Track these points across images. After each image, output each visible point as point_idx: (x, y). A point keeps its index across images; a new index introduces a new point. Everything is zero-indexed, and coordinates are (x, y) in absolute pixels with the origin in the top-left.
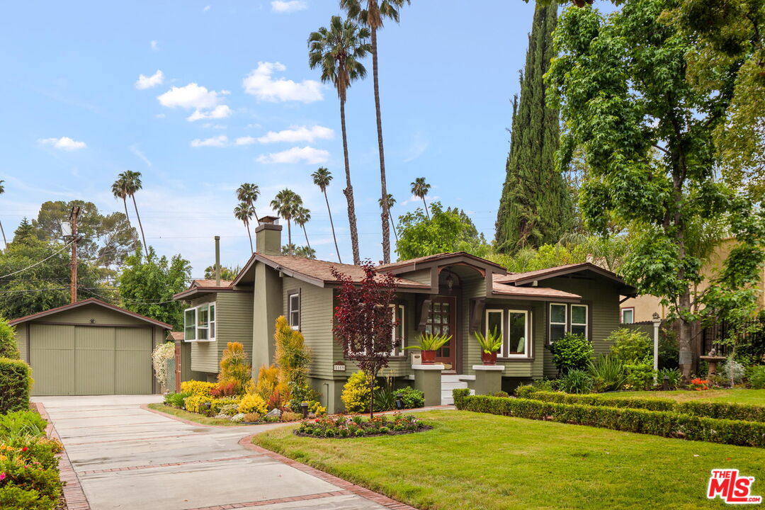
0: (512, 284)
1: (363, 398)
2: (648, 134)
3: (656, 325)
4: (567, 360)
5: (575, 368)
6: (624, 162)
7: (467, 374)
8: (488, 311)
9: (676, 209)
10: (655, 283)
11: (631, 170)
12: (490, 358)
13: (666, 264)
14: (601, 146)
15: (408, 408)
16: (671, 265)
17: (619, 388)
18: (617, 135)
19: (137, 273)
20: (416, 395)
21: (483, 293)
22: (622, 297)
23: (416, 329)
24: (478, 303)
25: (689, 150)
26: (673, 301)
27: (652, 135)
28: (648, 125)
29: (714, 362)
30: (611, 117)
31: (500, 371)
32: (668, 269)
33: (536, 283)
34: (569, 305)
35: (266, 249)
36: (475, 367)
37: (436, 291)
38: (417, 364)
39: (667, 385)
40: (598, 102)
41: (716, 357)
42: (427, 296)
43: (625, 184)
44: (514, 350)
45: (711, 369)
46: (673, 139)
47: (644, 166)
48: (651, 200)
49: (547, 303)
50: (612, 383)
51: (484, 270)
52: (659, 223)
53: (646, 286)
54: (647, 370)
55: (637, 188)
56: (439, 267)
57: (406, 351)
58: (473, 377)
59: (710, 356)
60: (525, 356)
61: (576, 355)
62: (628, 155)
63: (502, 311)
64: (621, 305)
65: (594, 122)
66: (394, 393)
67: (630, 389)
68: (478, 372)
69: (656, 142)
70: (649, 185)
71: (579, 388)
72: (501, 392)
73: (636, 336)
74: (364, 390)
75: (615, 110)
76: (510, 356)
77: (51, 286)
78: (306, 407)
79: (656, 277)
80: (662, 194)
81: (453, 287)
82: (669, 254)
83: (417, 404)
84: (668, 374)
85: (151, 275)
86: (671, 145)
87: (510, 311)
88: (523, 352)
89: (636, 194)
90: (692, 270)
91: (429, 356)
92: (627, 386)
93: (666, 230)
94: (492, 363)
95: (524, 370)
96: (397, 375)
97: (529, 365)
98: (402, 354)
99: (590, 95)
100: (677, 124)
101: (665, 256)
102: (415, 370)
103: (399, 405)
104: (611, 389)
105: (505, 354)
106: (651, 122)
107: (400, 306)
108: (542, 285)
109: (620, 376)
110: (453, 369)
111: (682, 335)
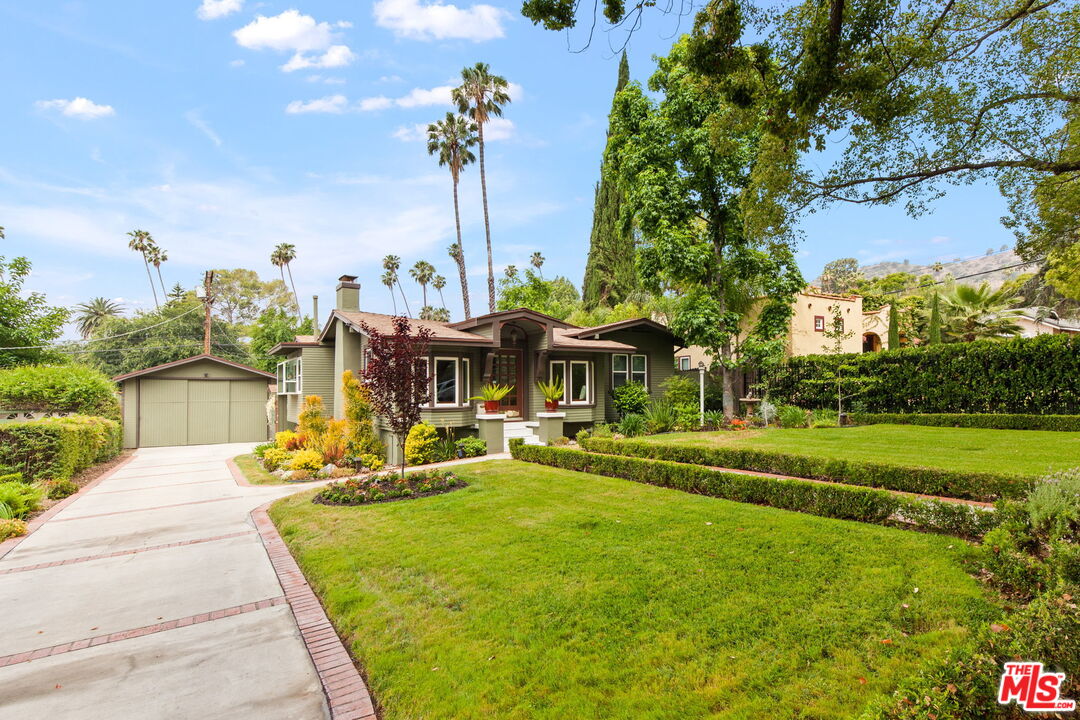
0: (576, 337)
1: (421, 450)
2: (692, 206)
3: (702, 372)
4: (625, 405)
5: (631, 411)
6: (669, 227)
7: (533, 420)
8: (552, 362)
9: (717, 270)
10: (698, 335)
11: (674, 234)
12: (553, 406)
13: (708, 319)
14: (650, 213)
15: (469, 457)
16: (712, 319)
17: (670, 430)
18: (662, 203)
19: (266, 331)
20: (478, 444)
21: (545, 346)
22: (676, 348)
23: (481, 380)
24: (541, 355)
25: (726, 220)
26: (716, 350)
27: (696, 207)
28: (692, 197)
29: (751, 404)
30: (657, 187)
31: (561, 418)
32: (709, 323)
33: (597, 336)
34: (630, 355)
35: (344, 306)
36: (539, 415)
37: (498, 344)
38: (482, 414)
39: (711, 426)
40: (646, 175)
41: (753, 400)
42: (490, 350)
43: (670, 247)
44: (576, 397)
45: (749, 410)
46: (713, 210)
47: (687, 232)
48: (693, 262)
49: (611, 354)
50: (663, 425)
51: (545, 324)
52: (703, 283)
53: (692, 338)
54: (693, 413)
55: (681, 251)
56: (501, 322)
57: (472, 402)
58: (536, 424)
59: (748, 399)
60: (587, 402)
61: (634, 400)
62: (673, 222)
63: (564, 362)
64: (676, 355)
65: (643, 191)
66: (456, 443)
67: (679, 430)
68: (541, 418)
69: (700, 213)
70: (692, 248)
71: (632, 431)
72: (562, 437)
73: (685, 382)
74: (422, 442)
75: (662, 181)
76: (573, 403)
77: (187, 343)
78: (359, 462)
79: (699, 330)
80: (703, 257)
81: (518, 340)
82: (710, 310)
83: (479, 453)
84: (712, 415)
85: (279, 333)
86: (712, 215)
87: (572, 362)
88: (585, 399)
89: (680, 256)
90: (732, 323)
91: (492, 406)
92: (676, 428)
93: (709, 289)
94: (554, 411)
95: (586, 416)
96: (460, 425)
97: (590, 411)
98: (467, 404)
99: (640, 168)
100: (716, 197)
101: (706, 311)
102: (480, 420)
103: (461, 455)
104: (663, 430)
105: (568, 401)
106: (694, 195)
107: (464, 359)
108: (603, 337)
109: (671, 418)
110: (520, 416)
111: (725, 381)
